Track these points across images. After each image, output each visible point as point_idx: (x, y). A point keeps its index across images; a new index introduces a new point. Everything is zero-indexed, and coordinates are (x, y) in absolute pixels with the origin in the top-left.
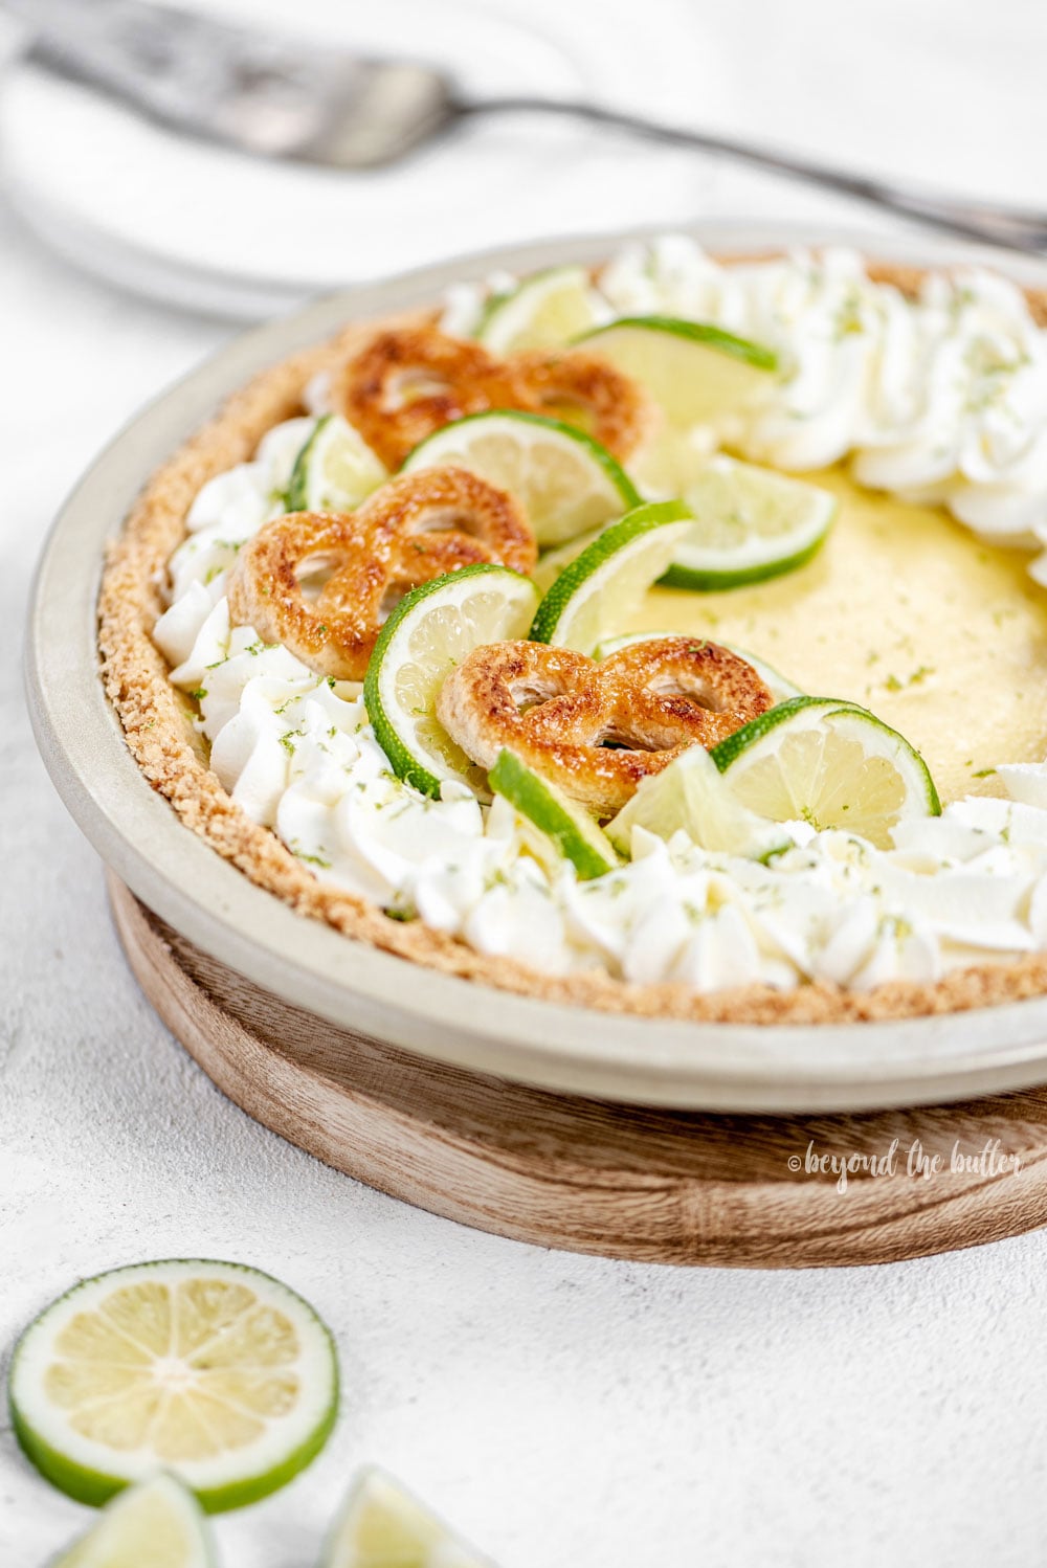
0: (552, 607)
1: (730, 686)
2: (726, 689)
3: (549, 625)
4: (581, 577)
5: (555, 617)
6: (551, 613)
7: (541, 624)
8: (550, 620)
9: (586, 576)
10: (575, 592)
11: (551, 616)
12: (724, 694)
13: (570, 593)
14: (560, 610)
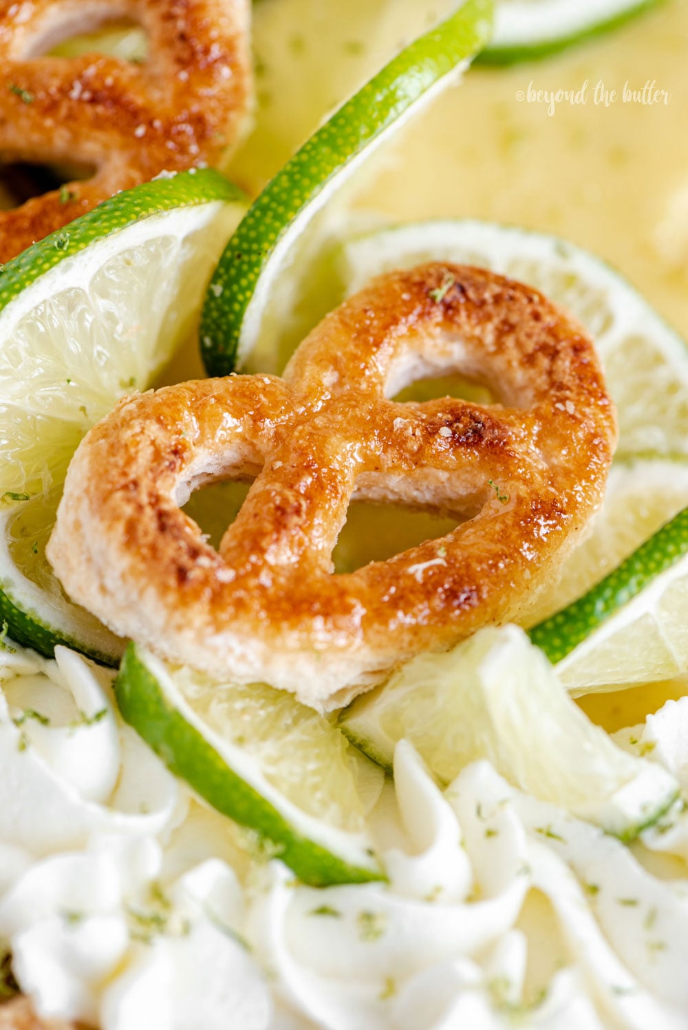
0: (245, 258)
1: (519, 344)
2: (514, 354)
3: (243, 290)
4: (297, 202)
5: (251, 276)
6: (245, 267)
7: (227, 286)
8: (244, 282)
9: (303, 200)
10: (284, 229)
11: (244, 275)
12: (515, 364)
13: (276, 232)
14: (258, 264)
